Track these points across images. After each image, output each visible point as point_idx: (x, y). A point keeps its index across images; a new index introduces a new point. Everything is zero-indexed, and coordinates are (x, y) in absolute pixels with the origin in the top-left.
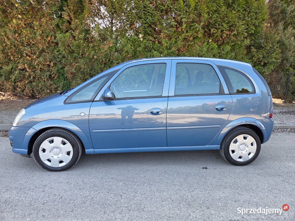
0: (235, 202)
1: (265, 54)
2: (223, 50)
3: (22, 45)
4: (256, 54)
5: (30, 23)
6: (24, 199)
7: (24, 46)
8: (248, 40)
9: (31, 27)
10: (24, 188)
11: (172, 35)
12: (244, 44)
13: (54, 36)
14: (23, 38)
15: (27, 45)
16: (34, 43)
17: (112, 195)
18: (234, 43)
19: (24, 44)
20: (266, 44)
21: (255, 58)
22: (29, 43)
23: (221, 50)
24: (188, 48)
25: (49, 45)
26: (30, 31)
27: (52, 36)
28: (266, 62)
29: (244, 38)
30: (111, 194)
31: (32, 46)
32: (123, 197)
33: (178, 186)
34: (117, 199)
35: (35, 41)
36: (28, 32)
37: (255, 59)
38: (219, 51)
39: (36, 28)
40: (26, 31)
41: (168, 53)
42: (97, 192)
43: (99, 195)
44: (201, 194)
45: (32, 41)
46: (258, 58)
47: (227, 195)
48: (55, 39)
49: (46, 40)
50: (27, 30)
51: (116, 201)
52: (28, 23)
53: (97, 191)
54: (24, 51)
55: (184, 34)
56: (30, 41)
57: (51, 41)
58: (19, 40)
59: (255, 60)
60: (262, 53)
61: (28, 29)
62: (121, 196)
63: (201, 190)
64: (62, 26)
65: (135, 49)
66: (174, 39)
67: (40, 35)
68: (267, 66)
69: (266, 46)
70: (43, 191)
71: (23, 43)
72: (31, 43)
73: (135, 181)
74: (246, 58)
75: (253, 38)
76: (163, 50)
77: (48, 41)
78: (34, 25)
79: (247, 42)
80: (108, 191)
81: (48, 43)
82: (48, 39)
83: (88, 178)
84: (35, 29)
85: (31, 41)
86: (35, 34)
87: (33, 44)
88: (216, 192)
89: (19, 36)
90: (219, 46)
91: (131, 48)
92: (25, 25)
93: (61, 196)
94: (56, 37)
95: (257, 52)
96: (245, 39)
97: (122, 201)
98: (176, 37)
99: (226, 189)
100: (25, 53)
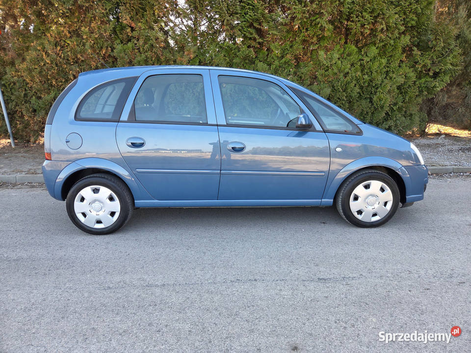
0: (356, 259)
1: (435, 58)
2: (366, 55)
3: (66, 63)
4: (421, 59)
5: (77, 30)
6: (82, 256)
7: (70, 64)
8: (408, 38)
9: (78, 35)
10: (81, 246)
11: (285, 37)
12: (401, 44)
13: (111, 48)
14: (68, 52)
15: (74, 63)
16: (83, 59)
17: (193, 252)
18: (383, 44)
19: (69, 62)
20: (434, 42)
21: (419, 65)
22: (76, 59)
23: (363, 56)
24: (311, 54)
25: (105, 61)
26: (77, 41)
27: (107, 47)
28: (437, 70)
29: (400, 34)
30: (191, 251)
31: (82, 64)
32: (206, 254)
33: (281, 242)
34: (198, 256)
35: (85, 56)
36: (75, 43)
37: (419, 67)
38: (360, 57)
39: (85, 37)
40: (71, 41)
41: (280, 64)
42: (174, 250)
43: (176, 252)
44: (311, 251)
45: (81, 57)
46: (424, 66)
47: (346, 251)
48: (112, 51)
49: (101, 54)
50: (73, 40)
51: (198, 258)
52: (74, 30)
53: (173, 248)
54: (71, 72)
55: (302, 34)
56: (77, 57)
57: (107, 55)
58: (63, 55)
59: (420, 69)
60: (430, 57)
61: (74, 38)
62: (205, 253)
63: (311, 247)
64: (121, 34)
65: (230, 60)
66: (288, 42)
67: (92, 47)
68: (440, 77)
69: (435, 46)
70: (106, 248)
71: (68, 59)
72: (79, 59)
73: (224, 237)
74: (406, 66)
75: (415, 33)
76: (273, 60)
77: (103, 55)
78: (83, 33)
79: (406, 40)
80: (187, 248)
81: (104, 58)
82: (102, 51)
83: (163, 235)
84: (83, 39)
85: (79, 56)
86: (84, 45)
87: (83, 61)
88: (333, 249)
89: (62, 50)
90: (360, 49)
91: (225, 60)
92: (70, 32)
93: (128, 253)
94: (114, 48)
95: (422, 56)
96: (403, 36)
97: (205, 258)
98: (291, 39)
99: (347, 246)
100: (72, 75)
